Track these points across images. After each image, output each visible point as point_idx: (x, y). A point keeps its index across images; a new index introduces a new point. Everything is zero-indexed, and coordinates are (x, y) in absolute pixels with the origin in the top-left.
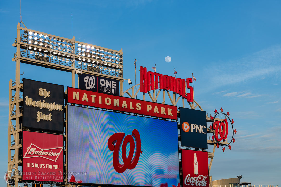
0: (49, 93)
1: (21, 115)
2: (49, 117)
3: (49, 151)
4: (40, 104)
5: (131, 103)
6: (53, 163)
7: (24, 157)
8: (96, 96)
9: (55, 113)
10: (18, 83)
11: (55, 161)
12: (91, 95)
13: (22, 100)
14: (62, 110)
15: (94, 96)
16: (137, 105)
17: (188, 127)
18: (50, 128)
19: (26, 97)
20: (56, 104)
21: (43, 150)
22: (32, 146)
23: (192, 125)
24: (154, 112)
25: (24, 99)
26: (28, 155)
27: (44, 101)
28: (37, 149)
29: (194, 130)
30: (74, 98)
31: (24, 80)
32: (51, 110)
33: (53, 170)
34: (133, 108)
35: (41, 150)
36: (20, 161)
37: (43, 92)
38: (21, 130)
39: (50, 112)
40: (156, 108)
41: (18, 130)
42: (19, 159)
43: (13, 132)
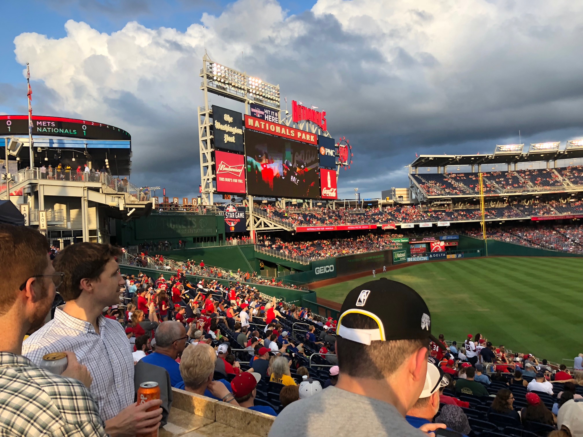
0: (232, 118)
1: (212, 137)
2: (232, 140)
3: (234, 168)
4: (227, 128)
5: (287, 130)
6: (238, 178)
7: (217, 173)
8: (264, 123)
9: (237, 135)
10: (207, 109)
11: (239, 176)
12: (261, 123)
13: (212, 124)
14: (242, 134)
15: (263, 123)
16: (292, 132)
17: (324, 151)
18: (234, 149)
19: (216, 121)
20: (237, 128)
21: (230, 167)
22: (223, 164)
23: (326, 149)
24: (303, 138)
25: (214, 123)
26: (220, 171)
27: (229, 125)
28: (227, 167)
29: (328, 153)
30: (249, 124)
31: (213, 106)
32: (234, 133)
33: (238, 183)
34: (289, 135)
35: (228, 167)
36: (214, 176)
37: (227, 118)
38: (213, 150)
39: (234, 135)
40: (304, 135)
41: (210, 150)
42: (213, 174)
43: (205, 151)
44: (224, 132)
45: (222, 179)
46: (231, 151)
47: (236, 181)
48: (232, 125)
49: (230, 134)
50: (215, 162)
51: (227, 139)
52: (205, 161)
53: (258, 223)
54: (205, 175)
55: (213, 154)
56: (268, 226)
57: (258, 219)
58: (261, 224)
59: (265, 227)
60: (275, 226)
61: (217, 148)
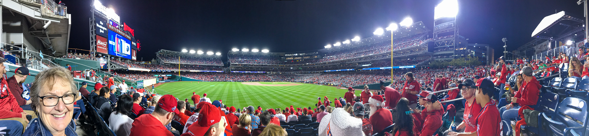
0: (103, 23)
2: (103, 32)
9: (104, 30)
10: (93, 19)
14: (106, 30)
37: (101, 23)
41: (94, 35)
42: (95, 45)
43: (92, 36)
44: (100, 28)
45: (98, 47)
46: (102, 36)
47: (104, 48)
48: (103, 26)
49: (102, 30)
50: (96, 40)
51: (101, 31)
52: (92, 39)
53: (111, 66)
54: (92, 45)
55: (95, 37)
56: (116, 67)
57: (111, 65)
58: (113, 66)
59: (114, 67)
60: (119, 67)
61: (96, 34)
